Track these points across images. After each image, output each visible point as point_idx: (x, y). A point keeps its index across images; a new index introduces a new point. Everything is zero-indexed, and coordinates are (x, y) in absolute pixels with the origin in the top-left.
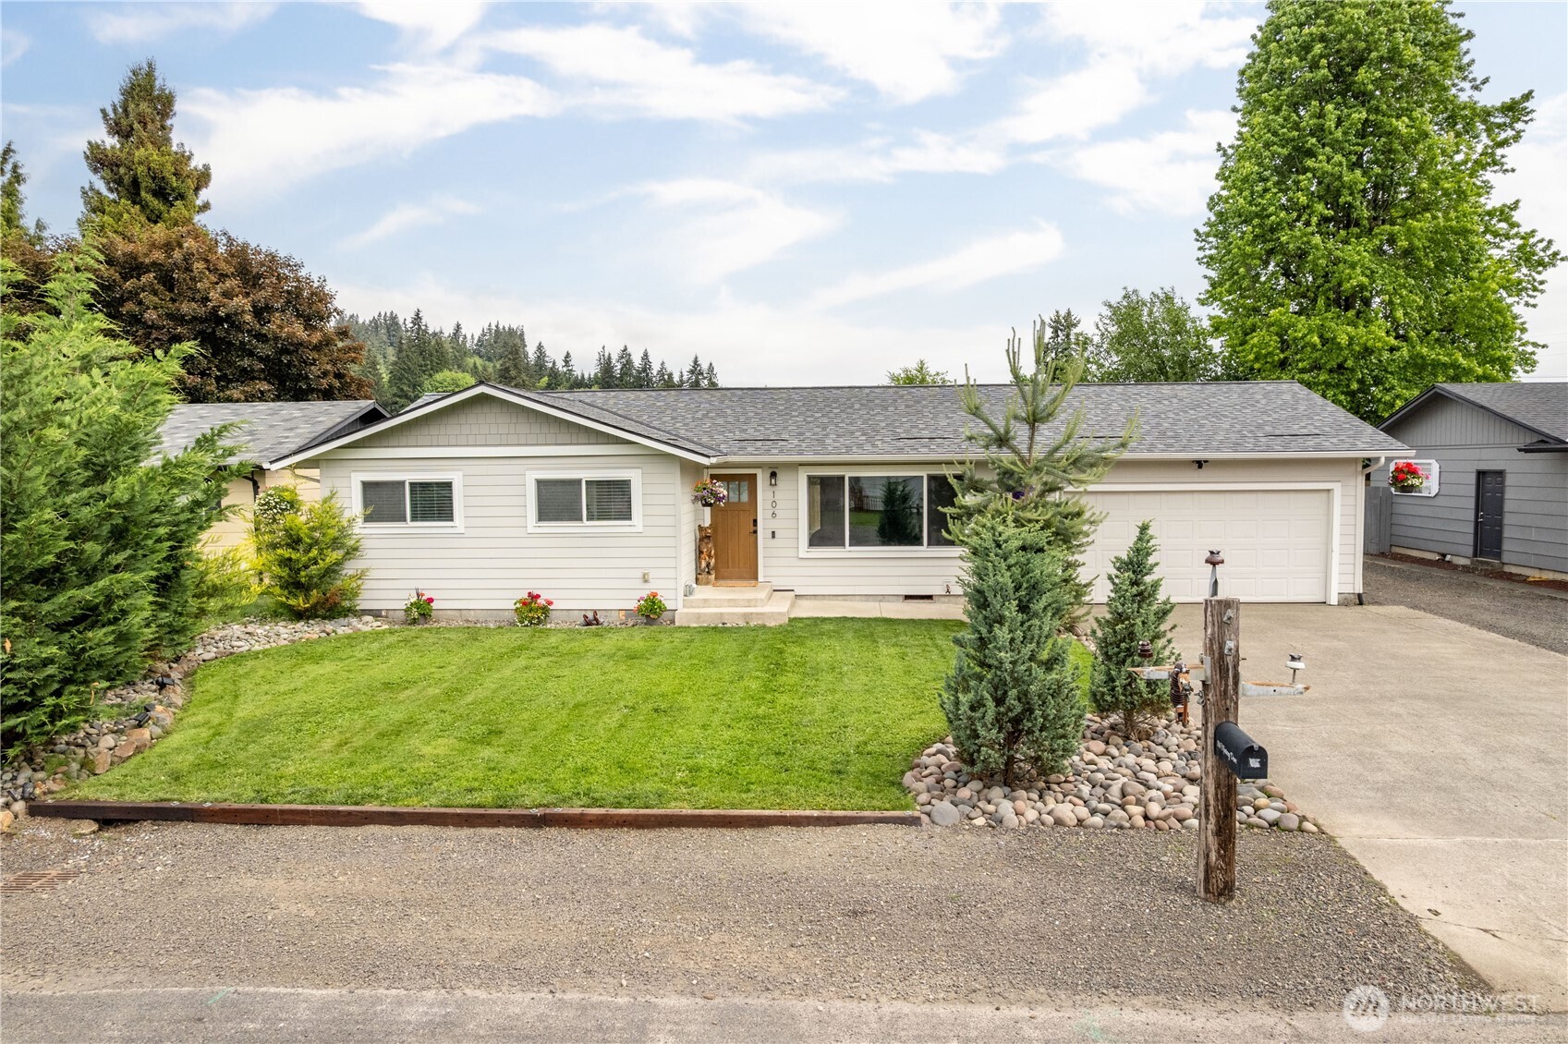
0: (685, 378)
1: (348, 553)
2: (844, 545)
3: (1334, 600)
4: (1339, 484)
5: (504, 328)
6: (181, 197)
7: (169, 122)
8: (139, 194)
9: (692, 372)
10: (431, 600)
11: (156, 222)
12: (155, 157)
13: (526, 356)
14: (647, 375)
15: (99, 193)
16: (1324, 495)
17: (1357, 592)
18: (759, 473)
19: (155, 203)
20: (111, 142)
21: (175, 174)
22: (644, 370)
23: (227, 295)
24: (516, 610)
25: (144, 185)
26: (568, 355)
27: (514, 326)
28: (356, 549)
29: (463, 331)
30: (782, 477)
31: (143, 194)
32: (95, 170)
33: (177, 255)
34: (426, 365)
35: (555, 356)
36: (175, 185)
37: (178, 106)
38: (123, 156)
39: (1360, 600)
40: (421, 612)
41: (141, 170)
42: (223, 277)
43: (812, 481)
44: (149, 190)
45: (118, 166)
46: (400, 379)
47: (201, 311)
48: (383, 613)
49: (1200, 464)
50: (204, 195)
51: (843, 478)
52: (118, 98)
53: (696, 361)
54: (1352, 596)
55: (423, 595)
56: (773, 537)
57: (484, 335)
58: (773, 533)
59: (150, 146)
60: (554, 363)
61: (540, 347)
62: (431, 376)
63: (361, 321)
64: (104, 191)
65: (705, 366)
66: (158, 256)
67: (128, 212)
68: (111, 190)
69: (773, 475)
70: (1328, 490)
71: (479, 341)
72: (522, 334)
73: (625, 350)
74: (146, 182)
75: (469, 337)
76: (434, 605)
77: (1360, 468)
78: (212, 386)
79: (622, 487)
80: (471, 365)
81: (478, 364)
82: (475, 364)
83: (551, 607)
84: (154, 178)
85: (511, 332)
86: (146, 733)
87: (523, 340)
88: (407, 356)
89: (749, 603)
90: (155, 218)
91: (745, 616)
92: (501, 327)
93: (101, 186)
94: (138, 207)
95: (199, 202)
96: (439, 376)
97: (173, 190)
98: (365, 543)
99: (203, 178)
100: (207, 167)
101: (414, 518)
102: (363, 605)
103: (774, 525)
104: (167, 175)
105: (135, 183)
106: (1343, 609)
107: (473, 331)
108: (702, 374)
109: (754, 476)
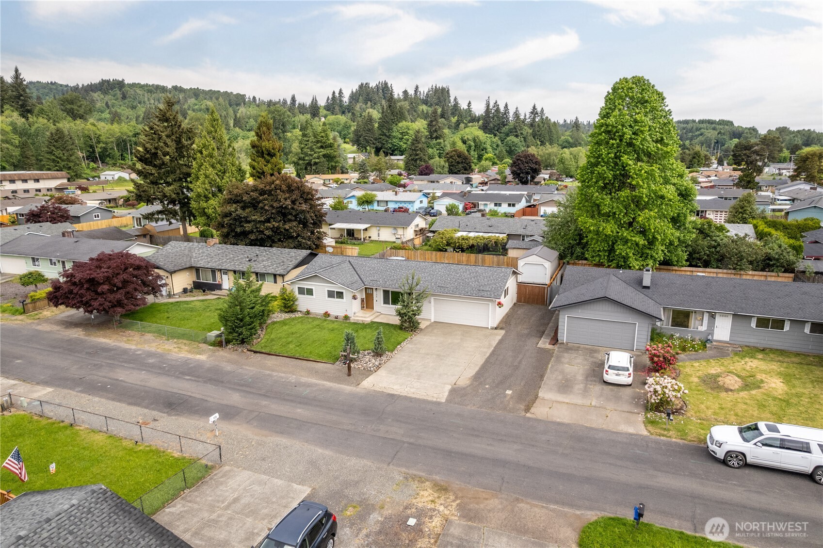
0: (528, 117)
1: (296, 300)
2: (390, 304)
3: (490, 328)
5: (439, 87)
9: (532, 113)
10: (310, 311)
13: (449, 103)
14: (507, 116)
20: (257, 141)
22: (505, 114)
24: (324, 314)
26: (470, 103)
27: (445, 86)
29: (420, 89)
31: (264, 155)
32: (253, 150)
34: (394, 119)
38: (259, 144)
39: (496, 328)
40: (308, 312)
43: (384, 291)
45: (258, 147)
48: (302, 312)
51: (389, 291)
53: (534, 107)
55: (308, 309)
56: (377, 301)
57: (429, 91)
60: (461, 107)
61: (455, 99)
62: (397, 125)
63: (370, 86)
65: (539, 110)
68: (257, 154)
69: (376, 289)
71: (427, 95)
72: (448, 91)
73: (496, 102)
75: (422, 93)
79: (342, 293)
80: (421, 110)
81: (424, 110)
83: (330, 314)
85: (443, 89)
86: (259, 340)
87: (449, 94)
89: (365, 317)
91: (362, 321)
93: (254, 153)
96: (401, 124)
98: (299, 299)
101: (307, 295)
102: (298, 310)
105: (263, 152)
108: (537, 114)
109: (372, 289)
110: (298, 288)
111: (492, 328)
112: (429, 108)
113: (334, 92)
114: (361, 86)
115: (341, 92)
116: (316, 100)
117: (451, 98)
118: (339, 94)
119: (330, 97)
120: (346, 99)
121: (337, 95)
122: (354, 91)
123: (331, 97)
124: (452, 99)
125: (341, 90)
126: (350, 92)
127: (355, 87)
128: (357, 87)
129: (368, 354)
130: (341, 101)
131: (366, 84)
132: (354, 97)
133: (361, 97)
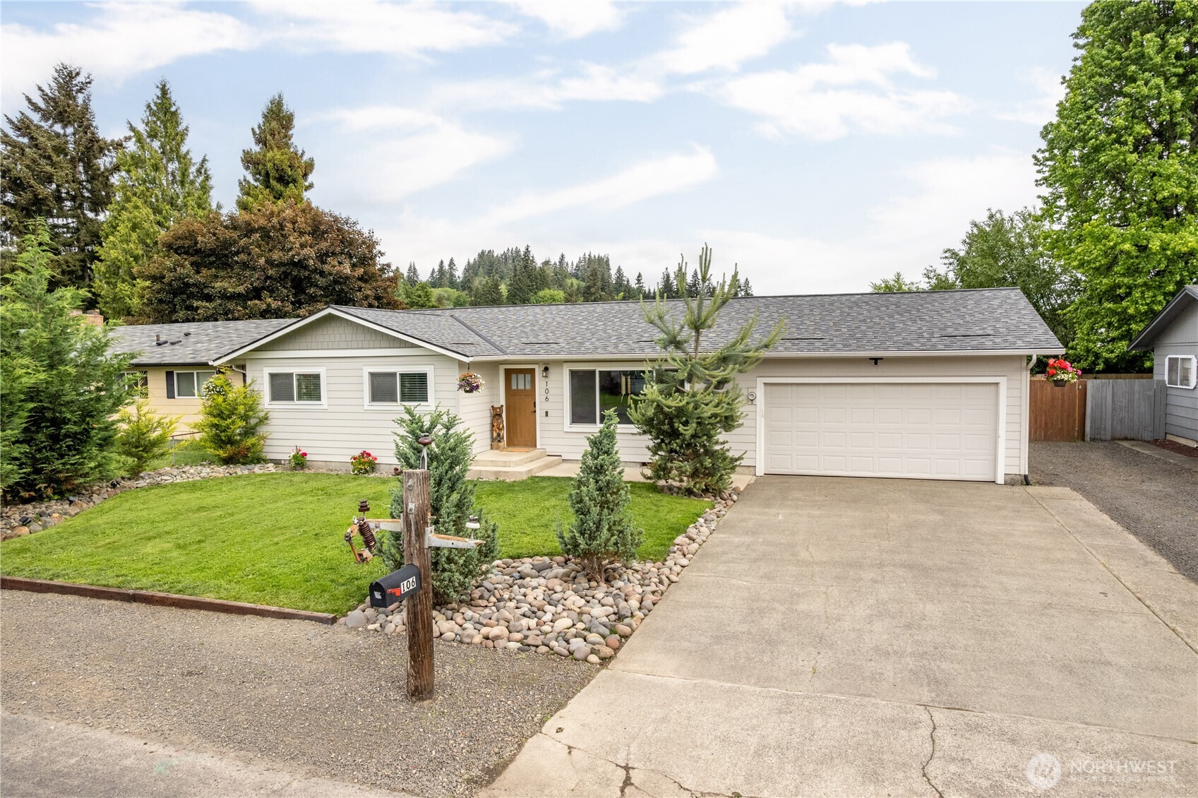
0: (726, 290)
1: (261, 421)
2: (595, 422)
3: (1001, 480)
4: (1005, 378)
5: (595, 256)
6: (294, 181)
7: (290, 132)
8: (269, 181)
9: (732, 286)
10: (305, 454)
11: (279, 199)
12: (278, 157)
13: (610, 276)
14: (697, 288)
15: (248, 182)
16: (993, 388)
17: (1022, 473)
18: (536, 367)
19: (278, 186)
20: (256, 148)
21: (289, 166)
22: (694, 285)
23: (303, 246)
24: (352, 463)
25: (271, 175)
26: (640, 275)
27: (602, 255)
28: (267, 419)
29: (566, 260)
30: (553, 371)
31: (271, 181)
32: (247, 168)
33: (275, 220)
34: (532, 286)
35: (630, 277)
36: (290, 173)
37: (295, 122)
38: (261, 157)
39: (1026, 481)
40: (300, 462)
41: (269, 165)
42: (302, 234)
43: (573, 374)
44: (275, 178)
45: (258, 164)
46: (514, 296)
47: (285, 258)
48: (283, 462)
49: (876, 361)
50: (311, 178)
51: (594, 372)
52: (261, 121)
53: (735, 278)
54: (1018, 477)
55: (300, 451)
56: (547, 415)
57: (580, 262)
58: (547, 412)
59: (275, 149)
60: (628, 281)
61: (619, 270)
62: (536, 293)
63: (495, 255)
64: (252, 182)
65: (742, 281)
66: (262, 222)
67: (262, 193)
68: (256, 180)
69: (546, 369)
70: (997, 384)
71: (577, 267)
72: (608, 261)
73: (680, 270)
74: (273, 173)
75: (570, 264)
76: (308, 458)
77: (1024, 364)
78: (289, 307)
79: (422, 378)
80: (569, 285)
81: (574, 284)
82: (572, 283)
83: (376, 462)
84: (277, 170)
85: (600, 259)
86: (25, 529)
87: (608, 265)
88: (519, 279)
89: (505, 464)
90: (278, 196)
91: (497, 473)
92: (592, 256)
93: (250, 178)
94: (268, 190)
95: (307, 184)
96: (541, 293)
97: (289, 177)
98: (271, 415)
99: (310, 166)
100: (312, 160)
101: (300, 398)
102: (270, 456)
103: (547, 406)
104: (284, 167)
105: (267, 174)
106: (1008, 489)
107: (573, 259)
108: (740, 287)
109: (533, 370)
110: (273, 376)
111: (1011, 482)
112: (581, 283)
113: (442, 262)
114: (482, 255)
115: (452, 263)
116: (415, 269)
117: (611, 271)
118: (450, 265)
119: (436, 270)
120: (459, 273)
121: (446, 266)
122: (472, 261)
123: (437, 268)
124: (613, 272)
125: (452, 260)
126: (466, 263)
127: (473, 257)
128: (476, 256)
129: (540, 570)
130: (452, 275)
131: (490, 252)
132: (471, 269)
133: (481, 269)
